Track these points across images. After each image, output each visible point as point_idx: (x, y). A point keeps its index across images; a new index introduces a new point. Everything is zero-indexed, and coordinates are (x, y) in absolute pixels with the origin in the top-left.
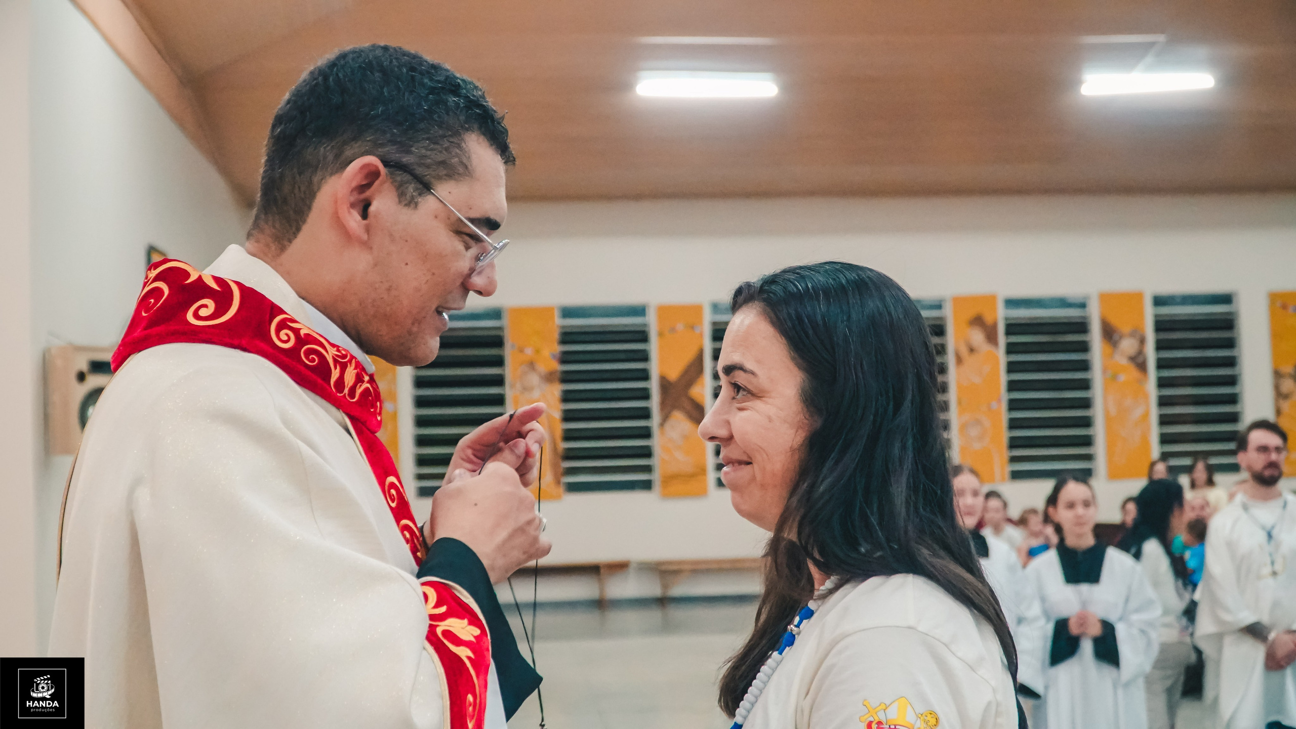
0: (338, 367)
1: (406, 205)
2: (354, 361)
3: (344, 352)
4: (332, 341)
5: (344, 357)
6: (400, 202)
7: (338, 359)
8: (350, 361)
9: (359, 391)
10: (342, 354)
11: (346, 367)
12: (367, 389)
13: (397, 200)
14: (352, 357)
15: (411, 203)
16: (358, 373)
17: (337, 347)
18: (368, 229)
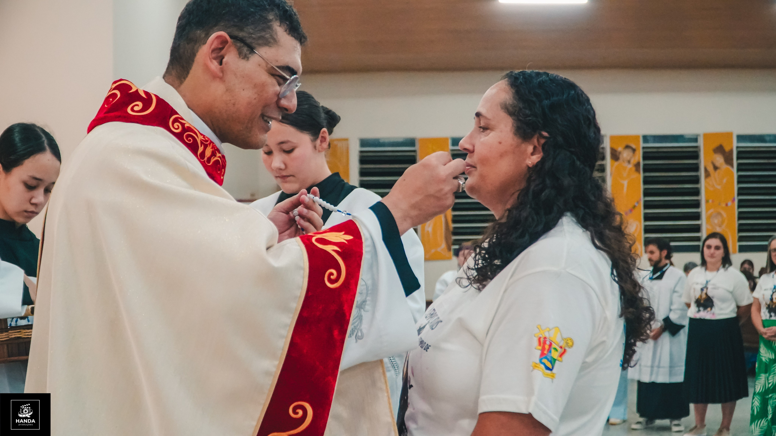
0: (203, 146)
1: (242, 58)
2: (212, 144)
3: (207, 139)
4: (201, 132)
5: (207, 141)
6: (240, 57)
7: (204, 142)
8: (210, 144)
9: (212, 160)
10: (206, 140)
11: (207, 146)
12: (218, 161)
13: (238, 56)
14: (211, 142)
15: (246, 57)
16: (213, 150)
17: (204, 136)
18: (222, 71)
